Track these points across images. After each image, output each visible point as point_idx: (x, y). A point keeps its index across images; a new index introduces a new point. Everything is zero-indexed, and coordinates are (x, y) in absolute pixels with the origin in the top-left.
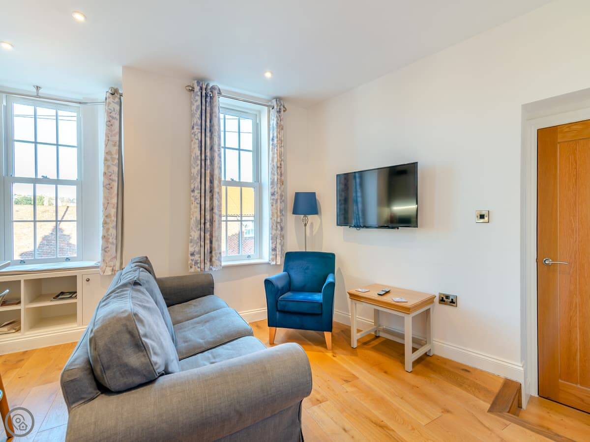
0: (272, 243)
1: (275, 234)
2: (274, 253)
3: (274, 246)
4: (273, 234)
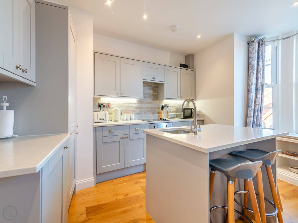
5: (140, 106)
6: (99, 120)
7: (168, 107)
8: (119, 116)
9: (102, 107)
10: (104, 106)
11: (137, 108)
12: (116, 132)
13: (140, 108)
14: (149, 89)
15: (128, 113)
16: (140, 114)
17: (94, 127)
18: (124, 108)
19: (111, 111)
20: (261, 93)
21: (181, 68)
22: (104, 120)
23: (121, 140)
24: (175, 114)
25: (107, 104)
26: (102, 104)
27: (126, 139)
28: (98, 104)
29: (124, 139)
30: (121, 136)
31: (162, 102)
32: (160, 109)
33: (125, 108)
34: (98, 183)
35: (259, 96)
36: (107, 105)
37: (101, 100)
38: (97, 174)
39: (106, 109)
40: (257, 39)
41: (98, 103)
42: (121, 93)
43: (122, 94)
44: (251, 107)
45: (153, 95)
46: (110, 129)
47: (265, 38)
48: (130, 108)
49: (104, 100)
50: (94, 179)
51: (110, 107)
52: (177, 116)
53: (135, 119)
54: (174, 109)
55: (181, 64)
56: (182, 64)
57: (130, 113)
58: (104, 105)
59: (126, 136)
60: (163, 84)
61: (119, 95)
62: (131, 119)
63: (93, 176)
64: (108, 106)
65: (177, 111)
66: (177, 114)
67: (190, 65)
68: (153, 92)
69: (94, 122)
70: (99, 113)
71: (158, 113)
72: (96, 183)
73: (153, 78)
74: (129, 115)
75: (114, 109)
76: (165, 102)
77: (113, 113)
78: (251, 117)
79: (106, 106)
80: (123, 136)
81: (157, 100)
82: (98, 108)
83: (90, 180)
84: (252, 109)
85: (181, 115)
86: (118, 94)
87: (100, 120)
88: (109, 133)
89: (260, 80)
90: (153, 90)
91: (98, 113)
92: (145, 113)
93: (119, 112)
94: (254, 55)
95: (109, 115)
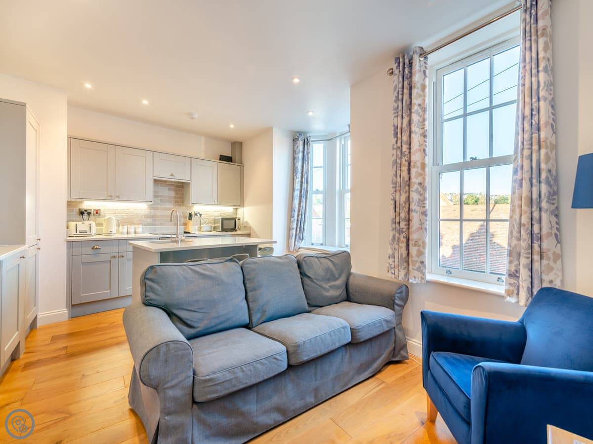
0: (510, 262)
1: (515, 245)
2: (512, 281)
3: (513, 269)
4: (513, 245)
5: (152, 214)
6: (78, 233)
7: (200, 215)
8: (114, 229)
9: (86, 214)
10: (89, 214)
11: (147, 217)
12: (104, 249)
13: (153, 217)
14: (169, 190)
15: (132, 223)
16: (152, 225)
17: (67, 242)
18: (123, 217)
19: (100, 220)
20: (304, 201)
21: (221, 161)
22: (88, 233)
23: (113, 260)
24: (211, 226)
25: (94, 210)
26: (86, 211)
27: (121, 259)
28: (78, 211)
29: (117, 258)
30: (113, 255)
31: (191, 208)
32: (188, 219)
33: (126, 217)
34: (73, 317)
35: (303, 204)
36: (95, 212)
37: (83, 204)
38: (72, 305)
39: (92, 217)
40: (301, 137)
41: (77, 209)
42: (117, 195)
43: (118, 197)
44: (294, 217)
45: (175, 197)
46: (95, 246)
47: (310, 136)
48: (135, 217)
49: (87, 205)
50: (67, 311)
51: (100, 215)
52: (215, 229)
53: (143, 232)
54: (212, 218)
55: (220, 156)
56: (222, 156)
57: (135, 224)
58: (89, 211)
59: (121, 254)
60: (189, 183)
61: (114, 198)
62: (135, 233)
63: (66, 308)
64: (97, 213)
65: (215, 221)
66: (215, 225)
67: (236, 158)
68: (176, 194)
69: (67, 235)
70: (79, 223)
71: (185, 224)
72: (70, 316)
73: (172, 175)
74: (133, 226)
75: (106, 218)
76: (196, 209)
77: (105, 224)
78: (293, 228)
79: (92, 214)
80: (117, 255)
81: (183, 205)
82: (78, 216)
83: (62, 312)
84: (294, 220)
85: (219, 226)
86: (111, 196)
87: (80, 232)
88: (92, 250)
89: (304, 186)
90: (175, 190)
91: (77, 223)
92: (162, 224)
93: (114, 223)
94: (298, 155)
95: (96, 226)
